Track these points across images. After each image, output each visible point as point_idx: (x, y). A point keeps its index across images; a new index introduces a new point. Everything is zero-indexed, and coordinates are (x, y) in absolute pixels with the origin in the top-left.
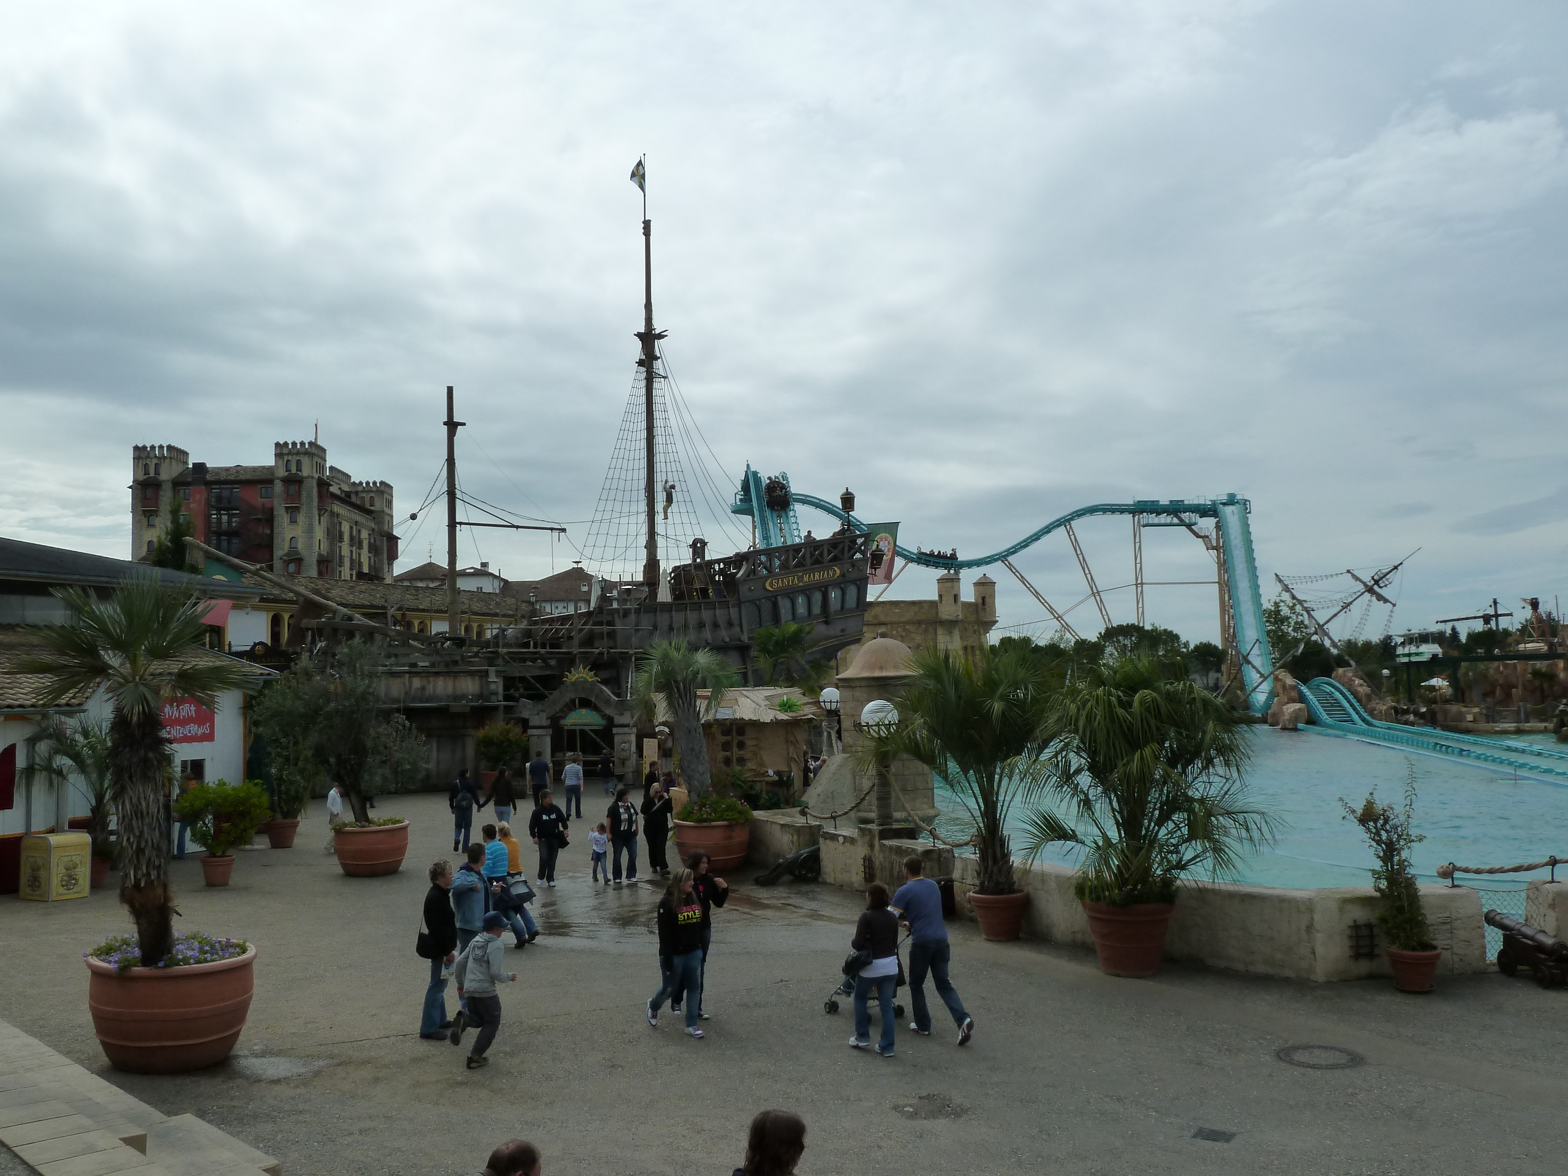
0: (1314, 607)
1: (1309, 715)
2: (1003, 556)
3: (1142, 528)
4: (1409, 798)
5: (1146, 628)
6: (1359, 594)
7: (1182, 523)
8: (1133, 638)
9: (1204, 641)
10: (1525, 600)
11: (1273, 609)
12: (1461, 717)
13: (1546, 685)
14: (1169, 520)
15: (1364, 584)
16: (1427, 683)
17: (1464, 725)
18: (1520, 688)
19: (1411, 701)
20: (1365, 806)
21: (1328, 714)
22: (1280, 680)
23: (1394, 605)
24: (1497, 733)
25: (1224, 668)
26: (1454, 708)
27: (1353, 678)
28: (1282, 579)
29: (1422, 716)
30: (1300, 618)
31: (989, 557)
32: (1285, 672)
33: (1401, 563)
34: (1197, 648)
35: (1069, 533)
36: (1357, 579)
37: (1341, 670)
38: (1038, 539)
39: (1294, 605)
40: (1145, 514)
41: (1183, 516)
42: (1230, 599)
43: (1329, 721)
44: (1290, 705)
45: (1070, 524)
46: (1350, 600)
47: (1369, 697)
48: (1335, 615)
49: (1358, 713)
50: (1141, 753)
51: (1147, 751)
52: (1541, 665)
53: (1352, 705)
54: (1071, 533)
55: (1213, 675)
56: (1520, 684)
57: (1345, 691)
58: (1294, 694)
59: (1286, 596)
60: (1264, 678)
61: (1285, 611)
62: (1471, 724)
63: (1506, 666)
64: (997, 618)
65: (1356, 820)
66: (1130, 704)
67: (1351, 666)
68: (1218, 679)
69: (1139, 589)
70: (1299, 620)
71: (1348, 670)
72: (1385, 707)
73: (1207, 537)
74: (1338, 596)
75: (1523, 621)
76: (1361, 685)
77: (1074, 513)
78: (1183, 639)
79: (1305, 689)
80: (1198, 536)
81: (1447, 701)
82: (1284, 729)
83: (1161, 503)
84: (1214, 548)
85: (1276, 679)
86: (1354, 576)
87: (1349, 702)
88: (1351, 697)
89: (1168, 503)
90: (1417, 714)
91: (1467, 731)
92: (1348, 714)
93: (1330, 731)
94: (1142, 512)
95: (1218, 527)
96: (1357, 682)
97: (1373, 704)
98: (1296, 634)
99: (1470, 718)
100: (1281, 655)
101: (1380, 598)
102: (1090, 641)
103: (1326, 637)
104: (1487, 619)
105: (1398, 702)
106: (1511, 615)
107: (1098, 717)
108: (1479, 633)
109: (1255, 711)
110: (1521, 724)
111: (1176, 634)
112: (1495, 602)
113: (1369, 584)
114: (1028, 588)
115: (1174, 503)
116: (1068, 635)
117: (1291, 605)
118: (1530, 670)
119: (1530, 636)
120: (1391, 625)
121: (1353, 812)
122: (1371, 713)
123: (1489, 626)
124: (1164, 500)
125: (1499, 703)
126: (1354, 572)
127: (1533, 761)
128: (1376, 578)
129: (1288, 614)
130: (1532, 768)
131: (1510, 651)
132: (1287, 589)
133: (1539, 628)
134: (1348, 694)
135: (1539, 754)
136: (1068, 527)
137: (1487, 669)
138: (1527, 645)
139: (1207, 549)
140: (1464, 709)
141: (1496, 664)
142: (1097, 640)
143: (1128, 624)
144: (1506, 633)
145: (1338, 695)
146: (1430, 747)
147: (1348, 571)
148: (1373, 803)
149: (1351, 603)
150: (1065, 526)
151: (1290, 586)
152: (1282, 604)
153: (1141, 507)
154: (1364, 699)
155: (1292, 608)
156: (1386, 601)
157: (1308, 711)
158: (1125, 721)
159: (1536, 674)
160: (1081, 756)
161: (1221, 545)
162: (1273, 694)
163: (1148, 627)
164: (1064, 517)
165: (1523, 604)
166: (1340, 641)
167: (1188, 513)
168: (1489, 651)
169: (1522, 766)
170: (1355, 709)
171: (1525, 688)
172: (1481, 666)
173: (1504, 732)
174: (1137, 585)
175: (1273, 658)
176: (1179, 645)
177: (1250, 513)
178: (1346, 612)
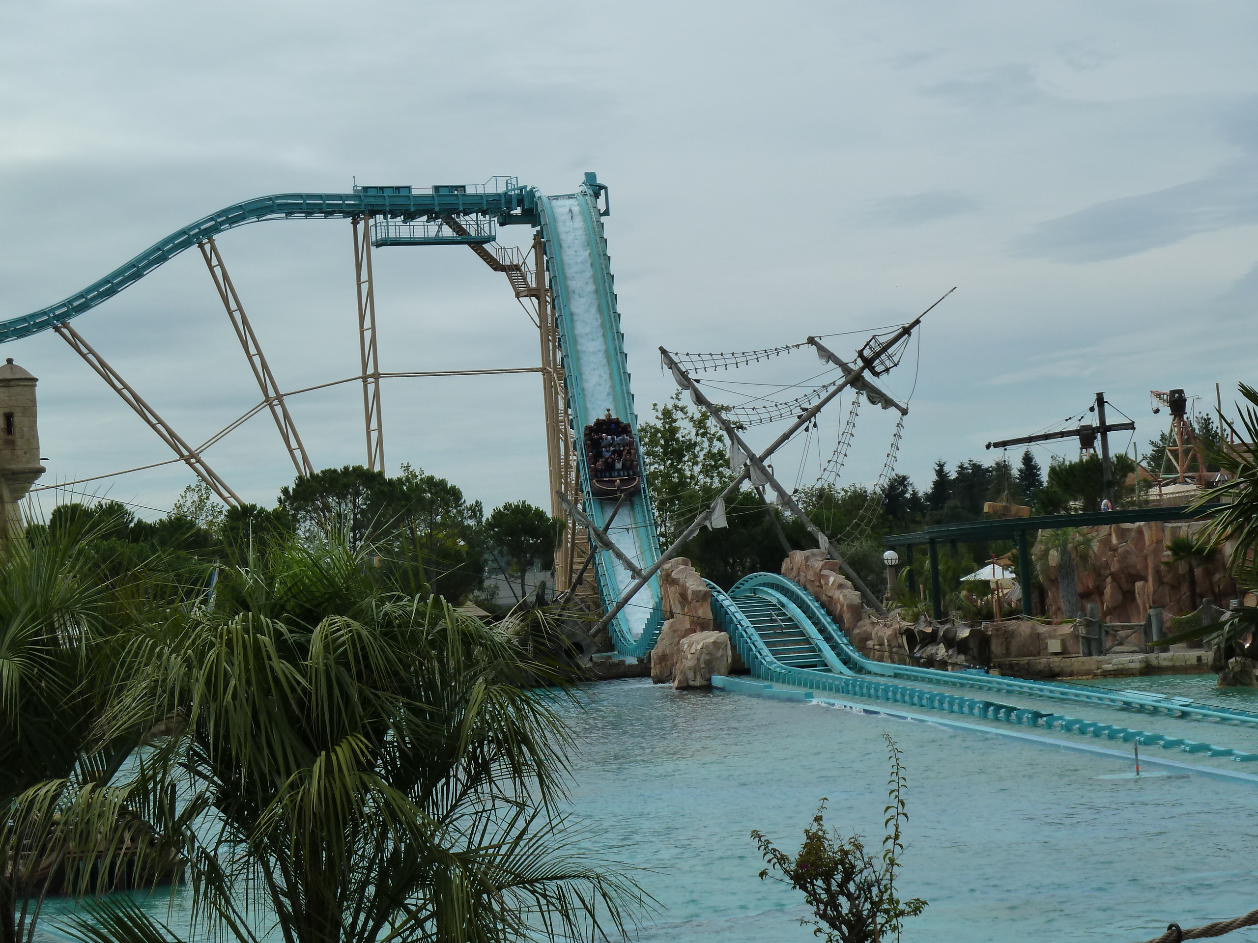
0: (744, 420)
1: (736, 658)
2: (58, 317)
3: (373, 248)
4: (893, 822)
5: (388, 476)
6: (832, 389)
7: (462, 237)
8: (360, 500)
9: (514, 501)
10: (1159, 395)
11: (659, 425)
12: (1037, 644)
13: (1198, 572)
14: (432, 230)
15: (843, 366)
16: (971, 577)
17: (1042, 662)
18: (1150, 578)
19: (941, 615)
20: (806, 845)
21: (774, 653)
22: (674, 582)
23: (904, 412)
24: (1106, 674)
25: (559, 558)
26: (1024, 627)
27: (824, 572)
28: (676, 359)
29: (961, 646)
30: (717, 446)
31: (24, 319)
32: (686, 564)
33: (917, 322)
34: (498, 516)
35: (209, 262)
36: (828, 355)
37: (798, 556)
38: (138, 275)
39: (705, 417)
40: (380, 218)
41: (463, 220)
42: (568, 406)
43: (777, 666)
44: (695, 637)
45: (211, 241)
46: (816, 402)
47: (857, 612)
48: (786, 437)
49: (835, 647)
50: (328, 759)
51: (342, 753)
52: (1187, 529)
53: (822, 630)
54: (214, 262)
55: (535, 577)
56: (1150, 571)
57: (808, 599)
58: (705, 612)
59: (687, 398)
60: (641, 578)
61: (686, 430)
62: (1057, 659)
63: (1123, 535)
64: (43, 463)
65: (787, 879)
66: (304, 649)
67: (818, 547)
68: (543, 585)
69: (371, 388)
70: (715, 451)
71: (813, 555)
72: (889, 632)
73: (517, 268)
74: (790, 395)
75: (1157, 439)
76: (841, 586)
77: (220, 214)
78: (469, 499)
79: (725, 600)
80: (496, 266)
81: (1011, 614)
82: (686, 688)
83: (414, 192)
84: (532, 293)
85: (668, 580)
86: (821, 349)
87: (817, 623)
88: (820, 613)
89: (430, 192)
90: (950, 642)
91: (1050, 675)
92: (815, 650)
93: (779, 688)
94: (373, 213)
95: (540, 245)
96: (831, 580)
97: (865, 626)
98: (708, 480)
99: (1054, 646)
100: (677, 526)
101: (877, 397)
102: (262, 510)
103: (768, 487)
104: (1086, 436)
105: (916, 619)
106: (1131, 426)
107: (233, 682)
108: (1072, 467)
109: (625, 654)
110: (1154, 655)
111: (453, 488)
112: (1101, 401)
113: (852, 366)
114: (119, 391)
115: (443, 192)
116: (214, 498)
117: (697, 416)
118: (1168, 542)
119: (1170, 469)
120: (898, 454)
121: (782, 859)
122: (861, 644)
123: (1091, 451)
124: (422, 187)
125: (1110, 612)
126: (822, 342)
127: (1172, 730)
128: (867, 353)
129: (693, 436)
130: (1169, 745)
131: (1133, 503)
132: (685, 381)
133: (1186, 452)
134: (814, 606)
135: (1184, 715)
136: (207, 247)
137: (1087, 542)
138: (1165, 490)
139: (518, 296)
140: (1043, 629)
141: (1104, 529)
142: (276, 505)
143: (346, 468)
144: (1125, 465)
145: (793, 609)
146: (976, 711)
147: (811, 341)
148: (819, 838)
149: (818, 409)
150: (201, 246)
151: (692, 376)
152: (679, 415)
153: (373, 201)
154: (847, 616)
155: (700, 424)
156: (888, 403)
157: (733, 648)
158: (293, 690)
159: (1181, 548)
160: (200, 774)
161: (547, 286)
162: (660, 614)
163: (392, 473)
164: (197, 225)
165: (1156, 403)
166: (796, 491)
167: (473, 216)
168: (1092, 504)
169: (1150, 741)
170: (828, 639)
171: (1160, 580)
172: (1075, 535)
173: (1121, 673)
174: (365, 378)
175: (662, 535)
176: (460, 512)
177: (606, 213)
178: (807, 430)
